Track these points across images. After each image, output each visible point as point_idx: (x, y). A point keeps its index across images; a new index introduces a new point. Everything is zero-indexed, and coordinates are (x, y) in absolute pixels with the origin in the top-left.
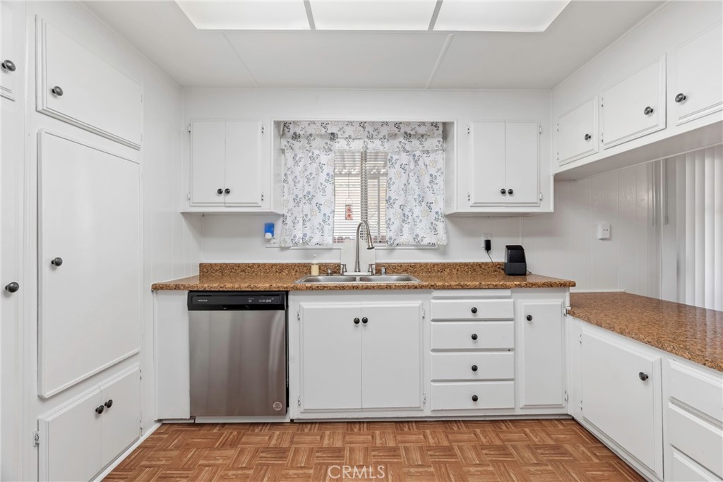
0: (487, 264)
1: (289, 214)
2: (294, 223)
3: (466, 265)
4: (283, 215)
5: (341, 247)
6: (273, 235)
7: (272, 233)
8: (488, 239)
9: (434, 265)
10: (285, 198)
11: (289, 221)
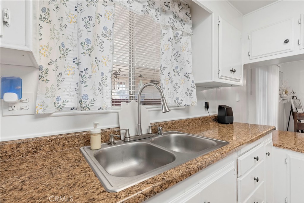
0: (207, 117)
1: (53, 67)
2: (58, 80)
3: (199, 119)
4: (40, 68)
5: (119, 111)
6: (20, 97)
7: (19, 93)
8: (206, 102)
9: (186, 120)
10: (44, 42)
11: (52, 76)
